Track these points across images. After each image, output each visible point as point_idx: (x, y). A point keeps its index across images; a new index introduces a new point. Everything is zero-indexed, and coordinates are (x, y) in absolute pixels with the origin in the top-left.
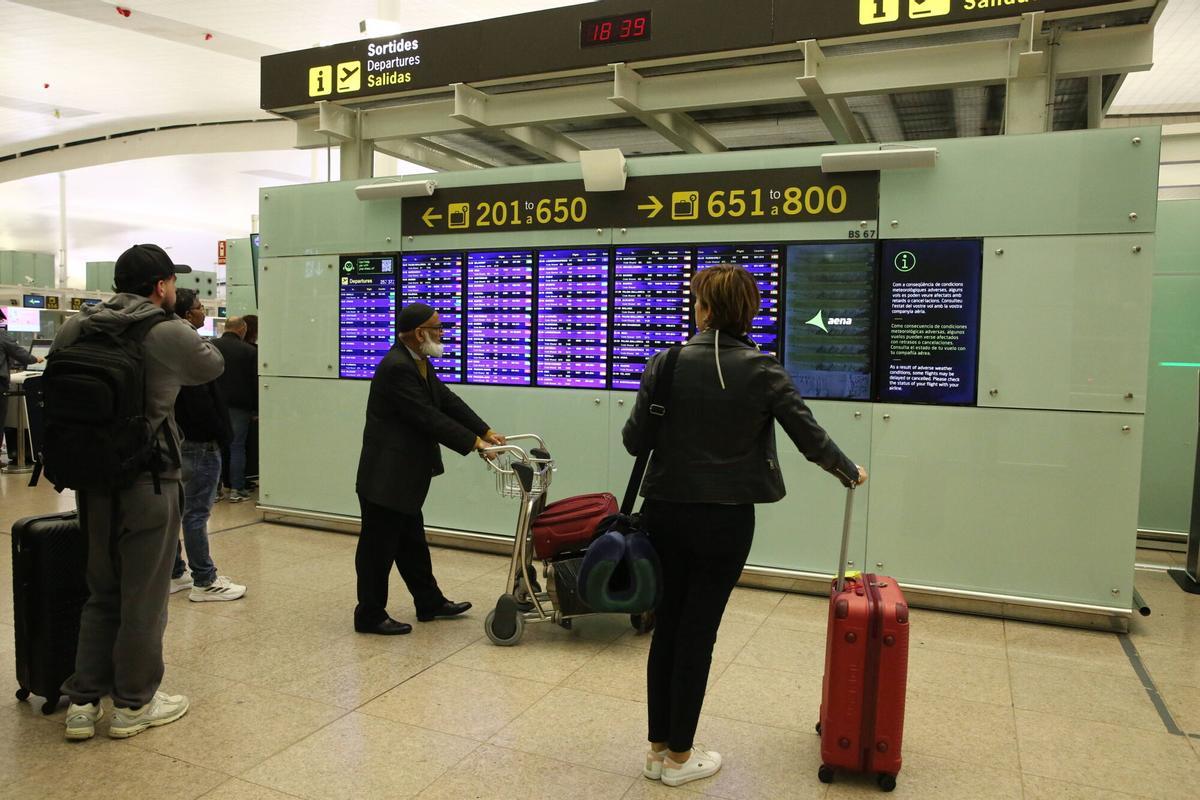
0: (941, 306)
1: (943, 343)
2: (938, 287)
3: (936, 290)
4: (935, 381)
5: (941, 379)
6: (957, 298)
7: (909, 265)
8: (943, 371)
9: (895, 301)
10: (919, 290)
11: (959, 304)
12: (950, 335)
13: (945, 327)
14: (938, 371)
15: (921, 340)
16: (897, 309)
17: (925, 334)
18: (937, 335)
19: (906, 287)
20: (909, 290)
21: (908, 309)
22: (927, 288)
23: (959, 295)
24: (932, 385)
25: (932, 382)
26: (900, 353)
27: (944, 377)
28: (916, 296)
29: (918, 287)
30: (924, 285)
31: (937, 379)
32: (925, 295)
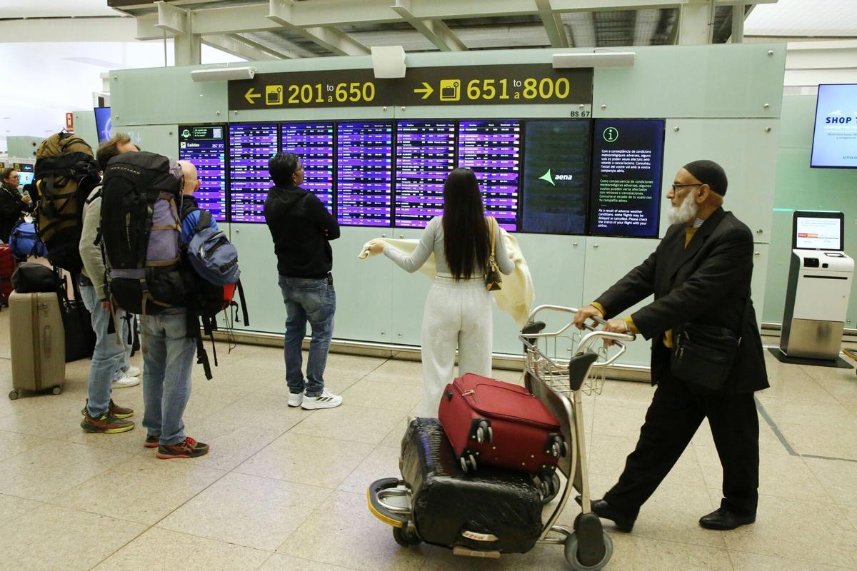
0: (635, 167)
1: (637, 194)
2: (634, 154)
3: (632, 155)
4: (630, 221)
5: (634, 219)
6: (647, 162)
7: (614, 137)
8: (636, 214)
9: (603, 163)
10: (620, 156)
11: (648, 166)
12: (641, 188)
13: (638, 182)
14: (633, 214)
15: (621, 191)
16: (604, 169)
17: (624, 187)
18: (632, 188)
19: (611, 153)
20: (614, 155)
21: (612, 169)
22: (626, 154)
23: (648, 160)
24: (628, 223)
25: (628, 221)
26: (606, 200)
27: (636, 218)
28: (618, 159)
29: (619, 153)
30: (624, 151)
31: (632, 219)
32: (624, 159)
